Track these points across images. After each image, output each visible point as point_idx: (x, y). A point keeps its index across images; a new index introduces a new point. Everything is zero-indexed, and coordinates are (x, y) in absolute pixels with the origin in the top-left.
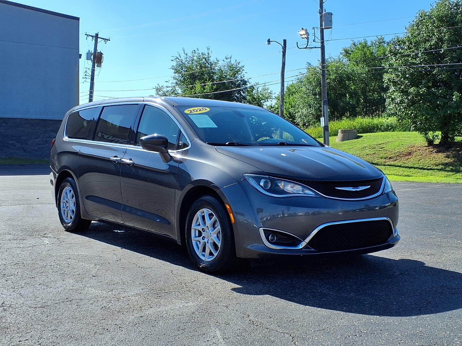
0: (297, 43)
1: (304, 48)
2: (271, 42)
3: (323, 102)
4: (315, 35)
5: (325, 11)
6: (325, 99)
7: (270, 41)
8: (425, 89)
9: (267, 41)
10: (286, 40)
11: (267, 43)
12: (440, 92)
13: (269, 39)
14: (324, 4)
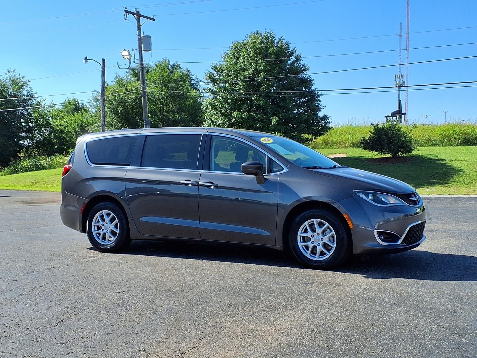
0: (118, 63)
1: (126, 69)
2: (88, 61)
3: (145, 122)
4: (135, 56)
5: (144, 34)
6: (147, 120)
7: (88, 59)
8: (247, 114)
9: (84, 59)
10: (105, 59)
11: (84, 61)
12: (259, 116)
13: (86, 57)
14: (141, 26)
